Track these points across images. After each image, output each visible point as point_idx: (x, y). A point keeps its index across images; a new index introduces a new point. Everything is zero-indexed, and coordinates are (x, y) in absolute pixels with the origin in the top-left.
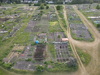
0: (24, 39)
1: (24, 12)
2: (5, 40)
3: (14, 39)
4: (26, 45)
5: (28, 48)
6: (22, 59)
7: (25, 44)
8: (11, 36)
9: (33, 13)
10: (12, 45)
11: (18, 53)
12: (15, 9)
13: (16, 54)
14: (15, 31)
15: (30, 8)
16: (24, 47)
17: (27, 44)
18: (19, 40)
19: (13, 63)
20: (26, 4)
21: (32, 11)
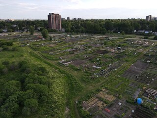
0: (119, 87)
1: (132, 47)
2: (94, 78)
3: (104, 81)
4: (119, 98)
5: (120, 104)
6: (104, 116)
7: (117, 96)
8: (102, 75)
9: (147, 50)
10: (99, 88)
11: (103, 104)
12: (121, 41)
13: (100, 104)
14: (110, 70)
15: (146, 41)
16: (114, 98)
17: (121, 96)
18: (111, 84)
19: (92, 115)
20: (141, 35)
21: (148, 46)
